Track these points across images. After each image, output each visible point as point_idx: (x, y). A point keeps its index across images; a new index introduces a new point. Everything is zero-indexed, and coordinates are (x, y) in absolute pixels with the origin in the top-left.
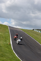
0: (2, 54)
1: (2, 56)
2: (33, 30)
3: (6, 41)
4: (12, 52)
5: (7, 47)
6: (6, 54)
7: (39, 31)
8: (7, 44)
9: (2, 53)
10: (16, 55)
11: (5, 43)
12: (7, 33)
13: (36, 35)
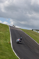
0: (2, 53)
1: (2, 54)
2: (33, 30)
3: (6, 40)
4: (11, 51)
5: (7, 46)
6: (6, 53)
7: (38, 32)
8: (7, 43)
9: (2, 51)
10: (15, 54)
11: (5, 41)
12: (7, 33)
13: (35, 35)
